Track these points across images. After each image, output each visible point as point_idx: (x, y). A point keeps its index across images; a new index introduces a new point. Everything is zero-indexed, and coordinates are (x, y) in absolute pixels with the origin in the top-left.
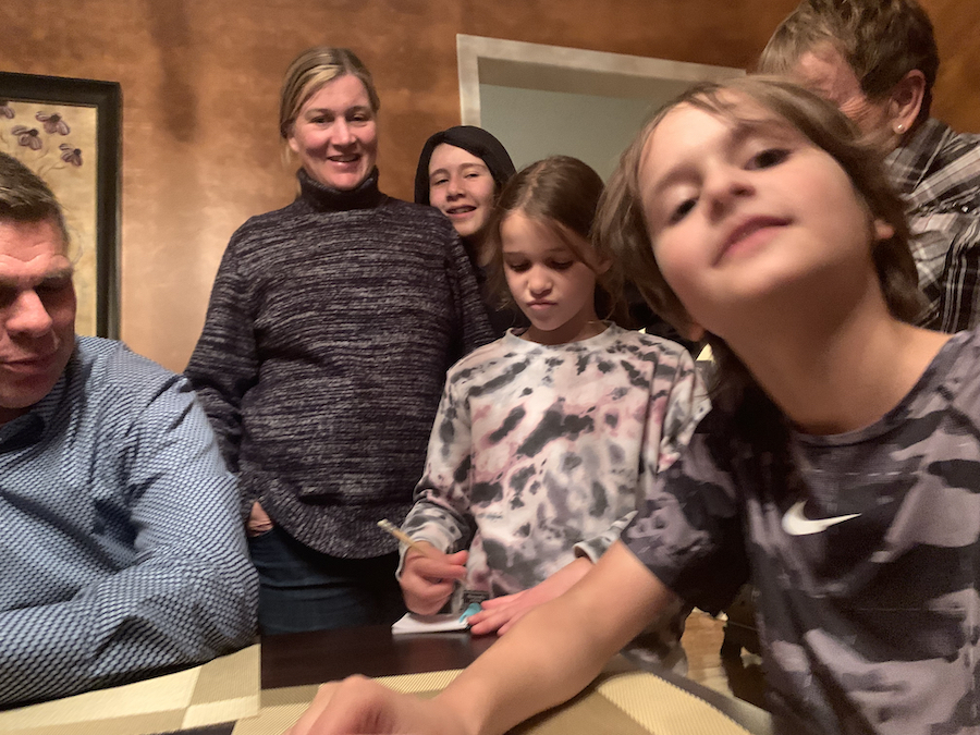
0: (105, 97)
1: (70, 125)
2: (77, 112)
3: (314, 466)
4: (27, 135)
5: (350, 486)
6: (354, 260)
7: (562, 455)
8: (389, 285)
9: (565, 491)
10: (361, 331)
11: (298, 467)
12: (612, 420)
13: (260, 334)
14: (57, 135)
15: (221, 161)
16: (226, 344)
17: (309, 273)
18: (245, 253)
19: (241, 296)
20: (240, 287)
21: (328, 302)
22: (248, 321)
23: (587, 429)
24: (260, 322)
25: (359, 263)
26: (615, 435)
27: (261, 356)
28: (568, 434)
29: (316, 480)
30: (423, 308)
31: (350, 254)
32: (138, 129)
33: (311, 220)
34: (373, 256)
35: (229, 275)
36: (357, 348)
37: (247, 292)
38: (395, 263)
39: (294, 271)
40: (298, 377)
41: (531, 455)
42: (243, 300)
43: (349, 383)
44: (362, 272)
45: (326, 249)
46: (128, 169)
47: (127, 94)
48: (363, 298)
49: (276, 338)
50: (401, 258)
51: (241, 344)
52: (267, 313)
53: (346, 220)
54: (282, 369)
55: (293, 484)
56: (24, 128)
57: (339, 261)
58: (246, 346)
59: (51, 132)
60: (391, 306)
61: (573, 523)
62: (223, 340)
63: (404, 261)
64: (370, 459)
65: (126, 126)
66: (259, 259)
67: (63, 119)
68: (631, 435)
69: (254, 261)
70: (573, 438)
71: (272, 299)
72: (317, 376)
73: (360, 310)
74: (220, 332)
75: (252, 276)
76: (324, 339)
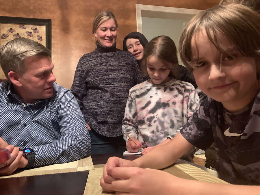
0: (47, 23)
1: (39, 30)
2: (41, 27)
3: (101, 114)
4: (29, 33)
5: (110, 119)
6: (110, 65)
7: (161, 113)
8: (119, 71)
9: (163, 122)
10: (112, 82)
11: (97, 115)
12: (174, 103)
13: (87, 83)
14: (36, 33)
15: (76, 39)
16: (79, 86)
17: (99, 68)
18: (83, 63)
19: (83, 74)
20: (82, 71)
21: (104, 75)
22: (84, 80)
23: (168, 106)
24: (87, 80)
25: (111, 65)
26: (176, 107)
27: (87, 89)
28: (163, 108)
29: (101, 118)
30: (127, 77)
31: (109, 63)
32: (56, 31)
33: (99, 55)
34: (115, 64)
35: (79, 69)
36: (111, 87)
37: (84, 73)
38: (120, 66)
39: (95, 67)
40: (97, 93)
41: (153, 113)
42: (83, 75)
43: (109, 94)
44: (112, 68)
45: (103, 62)
46: (53, 41)
47: (53, 22)
48: (112, 74)
49: (91, 84)
50: (121, 64)
51: (82, 86)
52: (89, 78)
53: (108, 55)
54: (93, 91)
55: (96, 119)
56: (28, 32)
57: (107, 65)
58: (84, 86)
59: (35, 32)
60: (119, 76)
61: (166, 130)
62: (78, 85)
63: (122, 65)
64: (114, 113)
65: (53, 30)
66: (87, 64)
67: (38, 29)
68: (179, 107)
69: (85, 65)
70: (164, 109)
71: (90, 75)
72: (101, 93)
73: (112, 77)
74: (78, 83)
75: (85, 69)
76: (103, 84)
